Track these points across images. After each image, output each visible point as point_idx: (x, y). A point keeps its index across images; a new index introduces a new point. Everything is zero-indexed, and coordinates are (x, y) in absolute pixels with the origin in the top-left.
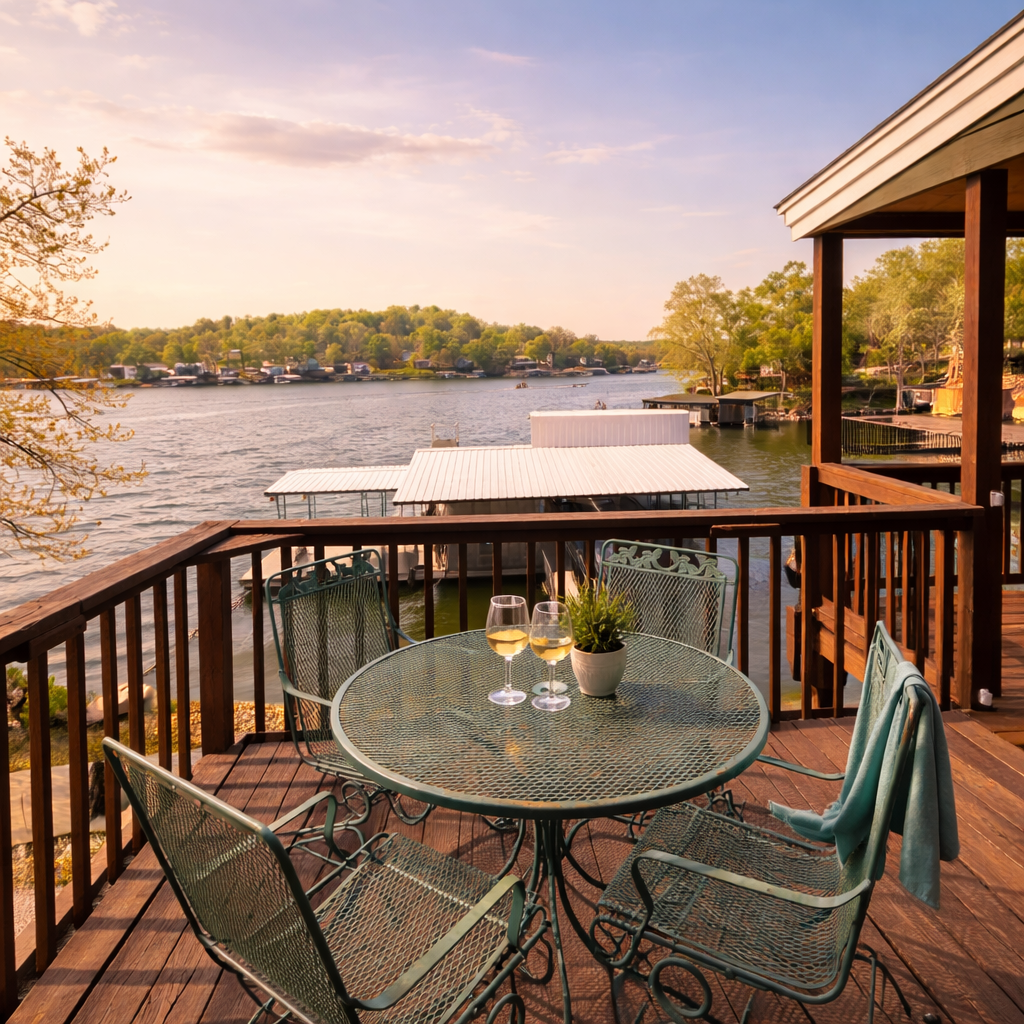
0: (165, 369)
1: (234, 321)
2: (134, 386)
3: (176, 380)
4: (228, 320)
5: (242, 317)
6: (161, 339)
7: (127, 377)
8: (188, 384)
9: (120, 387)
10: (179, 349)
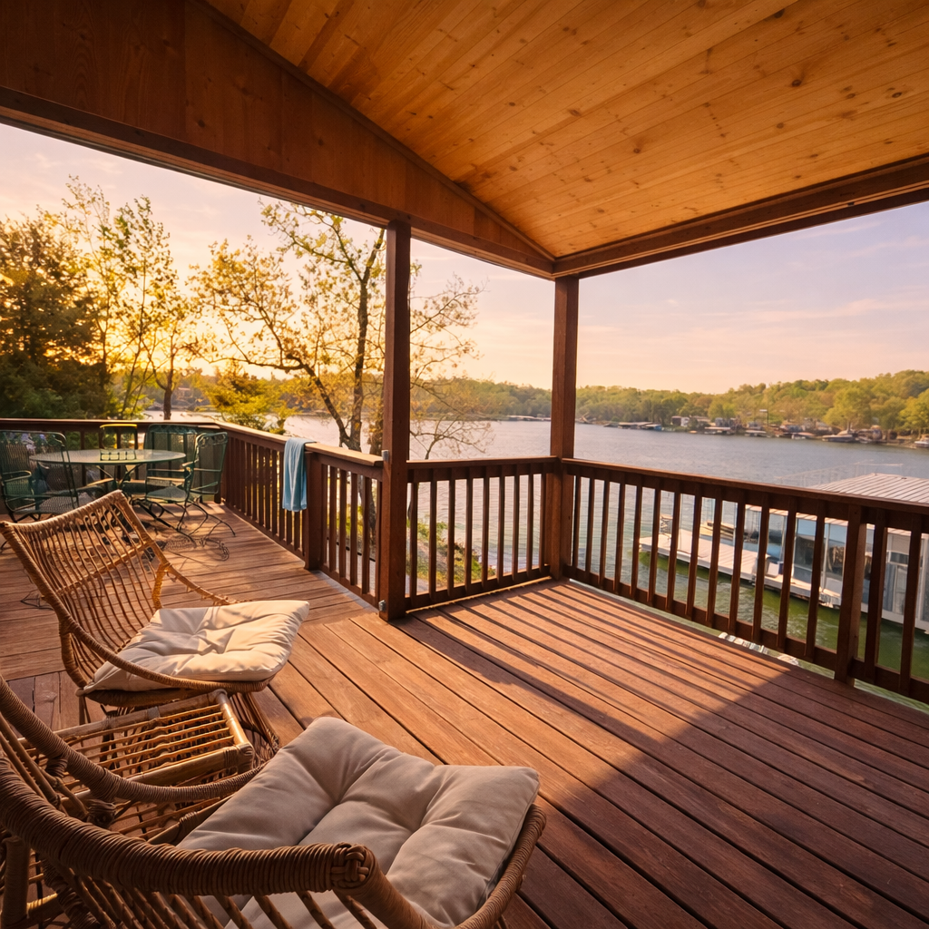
0: (708, 421)
1: (767, 386)
2: (686, 431)
3: (716, 430)
4: (763, 387)
5: (775, 383)
6: (708, 400)
7: (682, 425)
8: (724, 433)
9: (677, 431)
10: (720, 407)
